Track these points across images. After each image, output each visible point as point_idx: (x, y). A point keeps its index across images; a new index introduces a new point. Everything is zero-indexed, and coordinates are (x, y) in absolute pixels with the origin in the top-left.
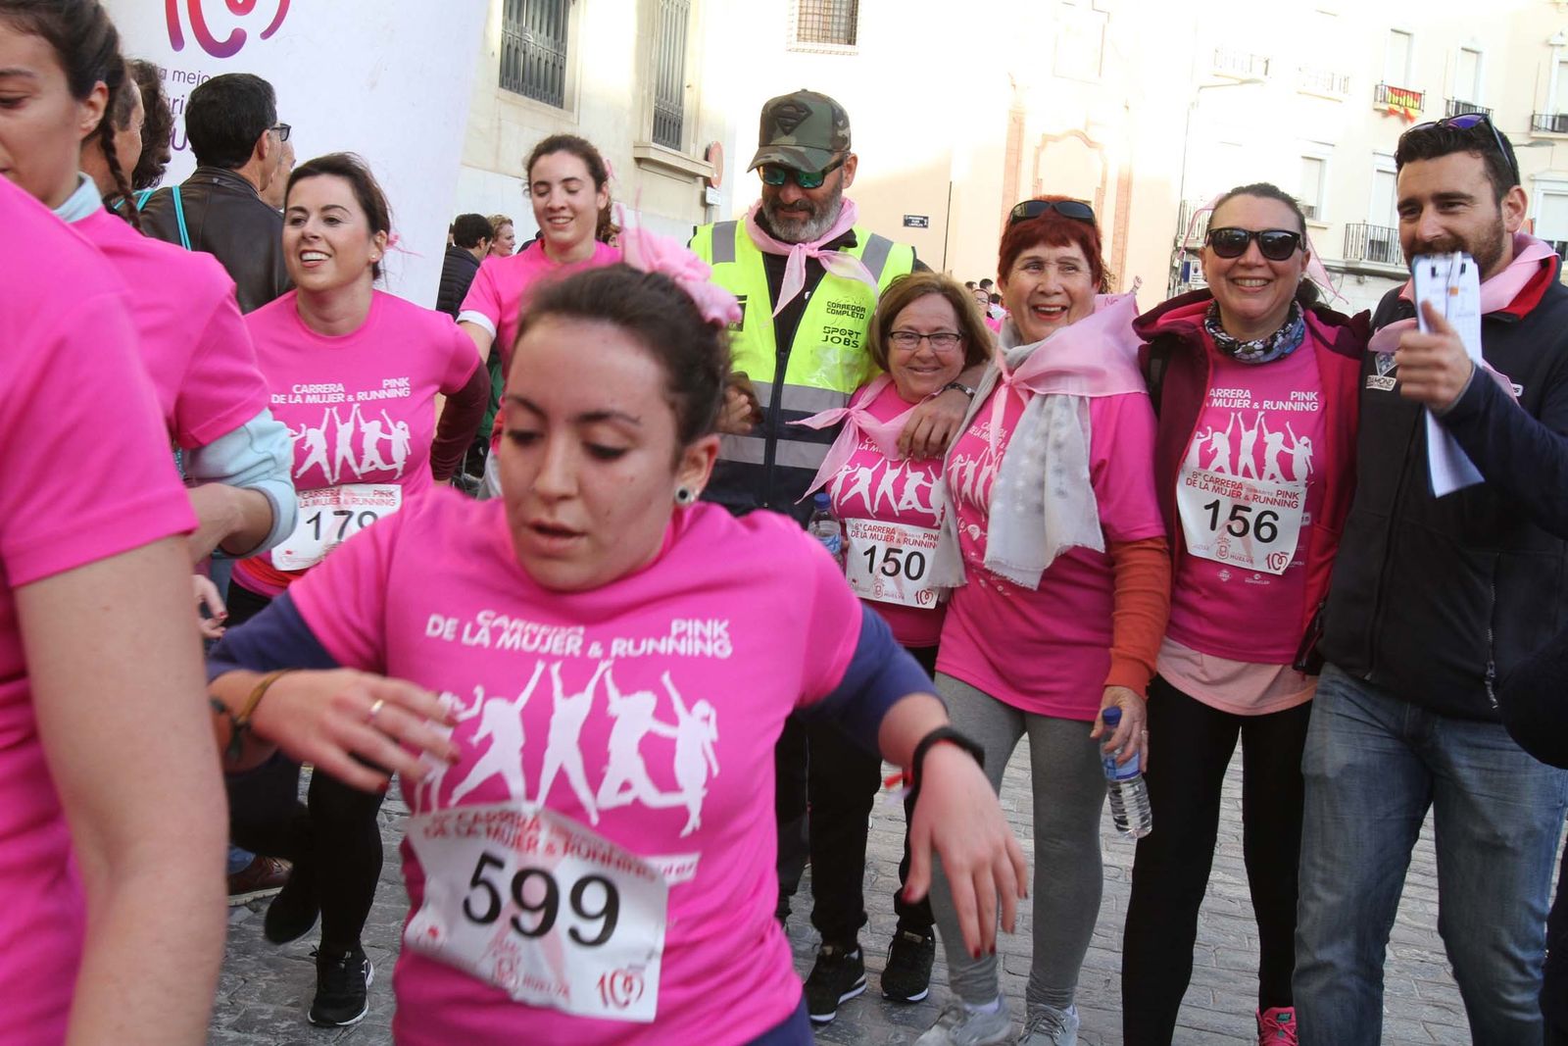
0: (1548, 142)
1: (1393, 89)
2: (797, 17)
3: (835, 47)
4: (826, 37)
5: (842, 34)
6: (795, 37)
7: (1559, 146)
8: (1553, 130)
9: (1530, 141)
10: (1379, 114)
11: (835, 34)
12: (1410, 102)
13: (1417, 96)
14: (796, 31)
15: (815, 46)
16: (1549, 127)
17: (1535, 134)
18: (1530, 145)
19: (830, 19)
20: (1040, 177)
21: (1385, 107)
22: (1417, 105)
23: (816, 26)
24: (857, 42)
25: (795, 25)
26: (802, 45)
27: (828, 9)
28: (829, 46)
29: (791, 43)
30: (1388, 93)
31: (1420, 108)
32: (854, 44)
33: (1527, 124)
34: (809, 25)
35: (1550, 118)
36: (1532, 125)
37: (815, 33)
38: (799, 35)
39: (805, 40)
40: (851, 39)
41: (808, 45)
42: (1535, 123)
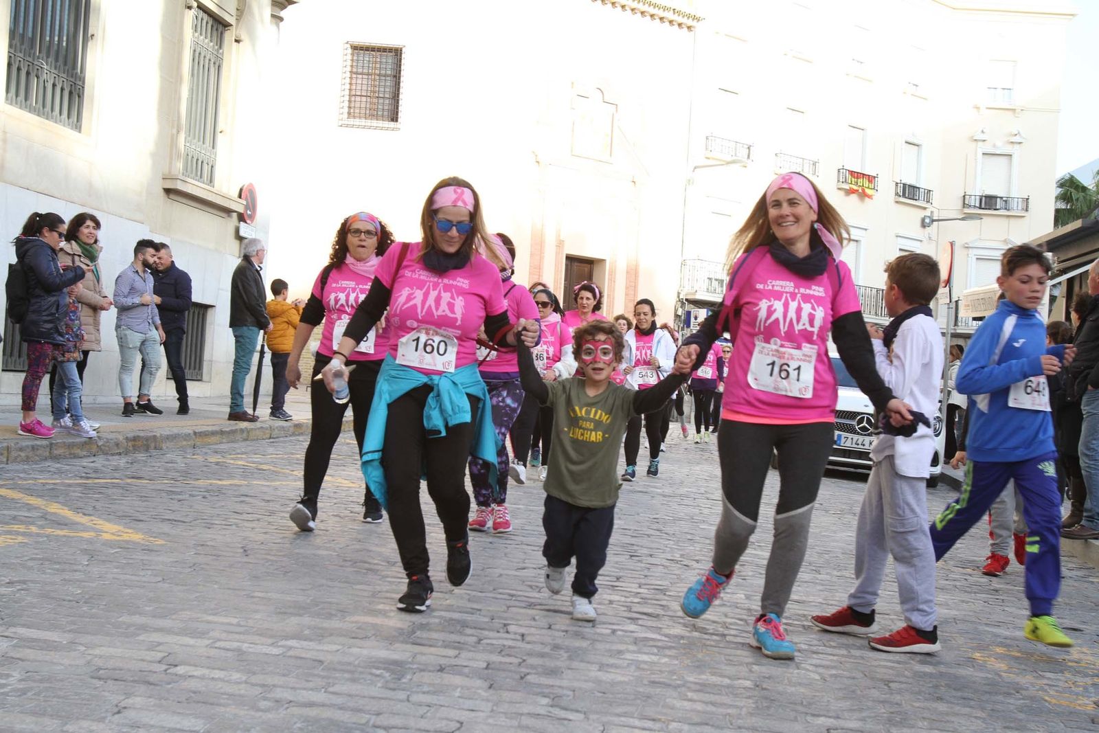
0: (979, 217)
1: (852, 173)
2: (347, 98)
3: (380, 123)
4: (373, 114)
5: (386, 113)
6: (346, 115)
7: (985, 220)
8: (980, 208)
9: (963, 216)
10: (842, 193)
11: (380, 113)
12: (866, 184)
13: (871, 179)
14: (346, 110)
15: (363, 122)
16: (978, 205)
17: (966, 211)
18: (963, 219)
19: (375, 100)
20: (561, 238)
21: (847, 187)
22: (871, 186)
23: (363, 105)
24: (399, 120)
25: (346, 104)
26: (351, 121)
27: (374, 92)
28: (375, 123)
29: (342, 120)
30: (849, 176)
31: (874, 189)
32: (397, 121)
33: (960, 203)
34: (358, 105)
35: (978, 198)
36: (964, 203)
37: (363, 111)
38: (349, 113)
39: (354, 117)
40: (394, 118)
41: (357, 122)
42: (966, 202)
